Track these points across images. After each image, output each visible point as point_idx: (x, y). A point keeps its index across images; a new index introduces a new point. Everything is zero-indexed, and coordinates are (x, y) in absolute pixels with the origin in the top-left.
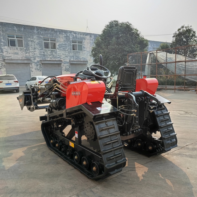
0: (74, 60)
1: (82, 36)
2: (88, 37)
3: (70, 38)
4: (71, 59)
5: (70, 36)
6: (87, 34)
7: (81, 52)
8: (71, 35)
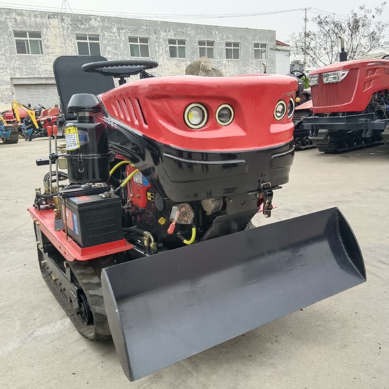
0: (24, 77)
1: (39, 20)
2: (55, 22)
3: (7, 25)
4: (15, 74)
5: (8, 20)
6: (52, 15)
7: (40, 57)
8: (11, 18)
